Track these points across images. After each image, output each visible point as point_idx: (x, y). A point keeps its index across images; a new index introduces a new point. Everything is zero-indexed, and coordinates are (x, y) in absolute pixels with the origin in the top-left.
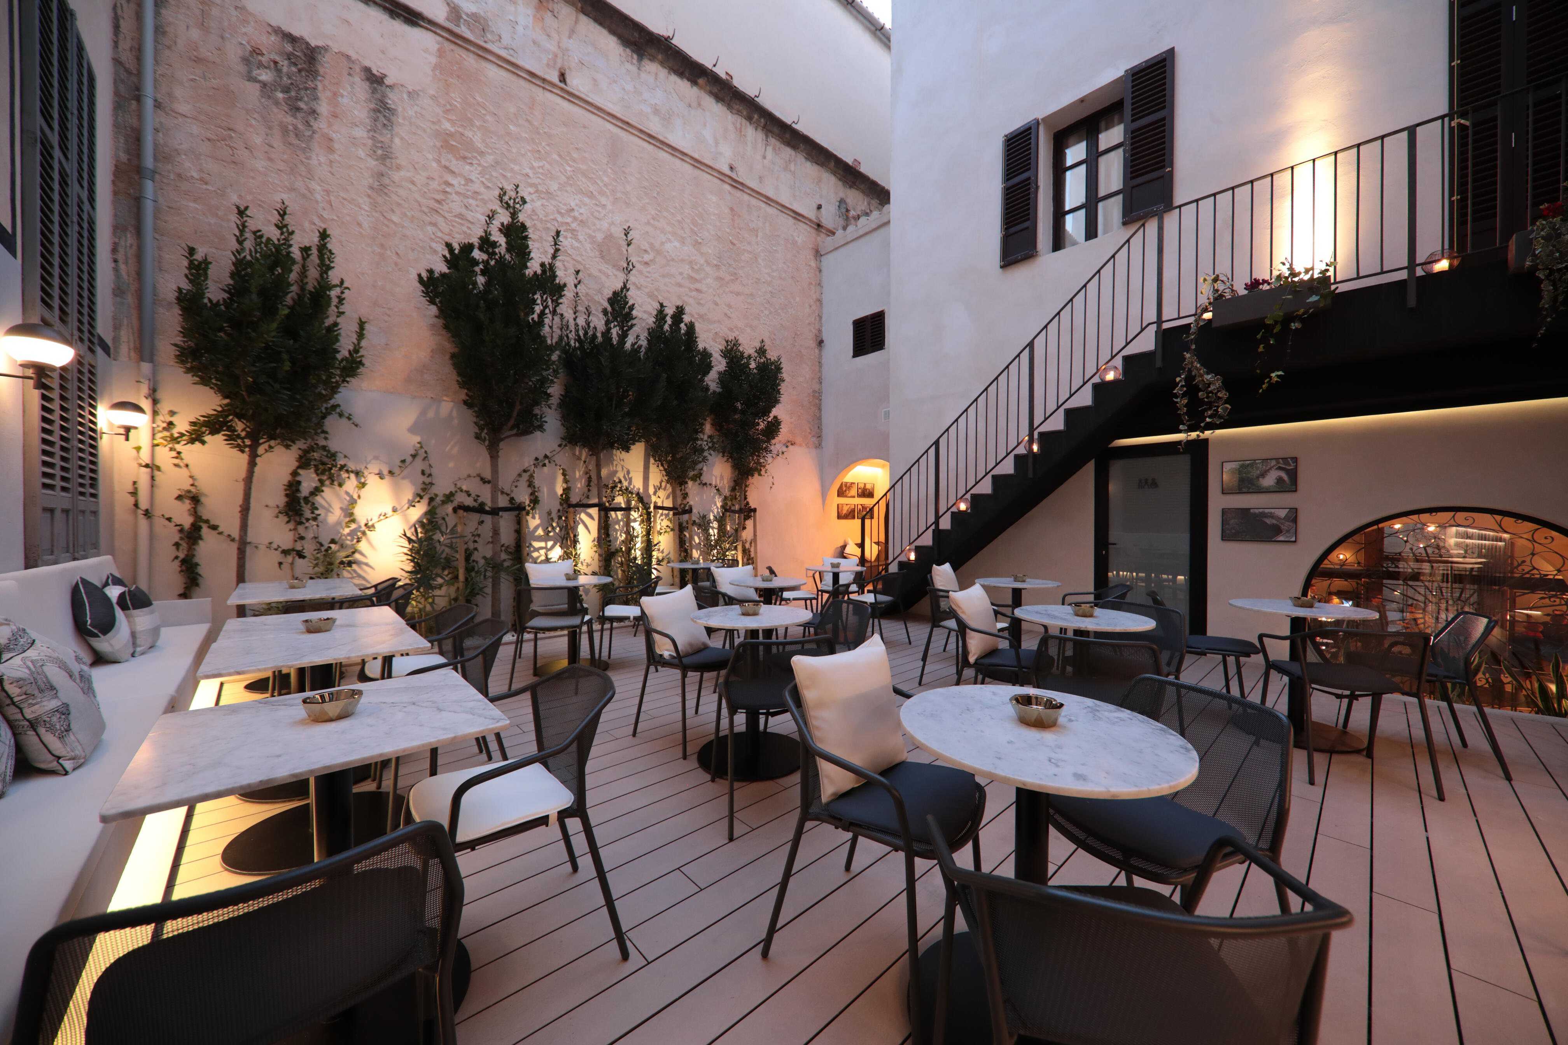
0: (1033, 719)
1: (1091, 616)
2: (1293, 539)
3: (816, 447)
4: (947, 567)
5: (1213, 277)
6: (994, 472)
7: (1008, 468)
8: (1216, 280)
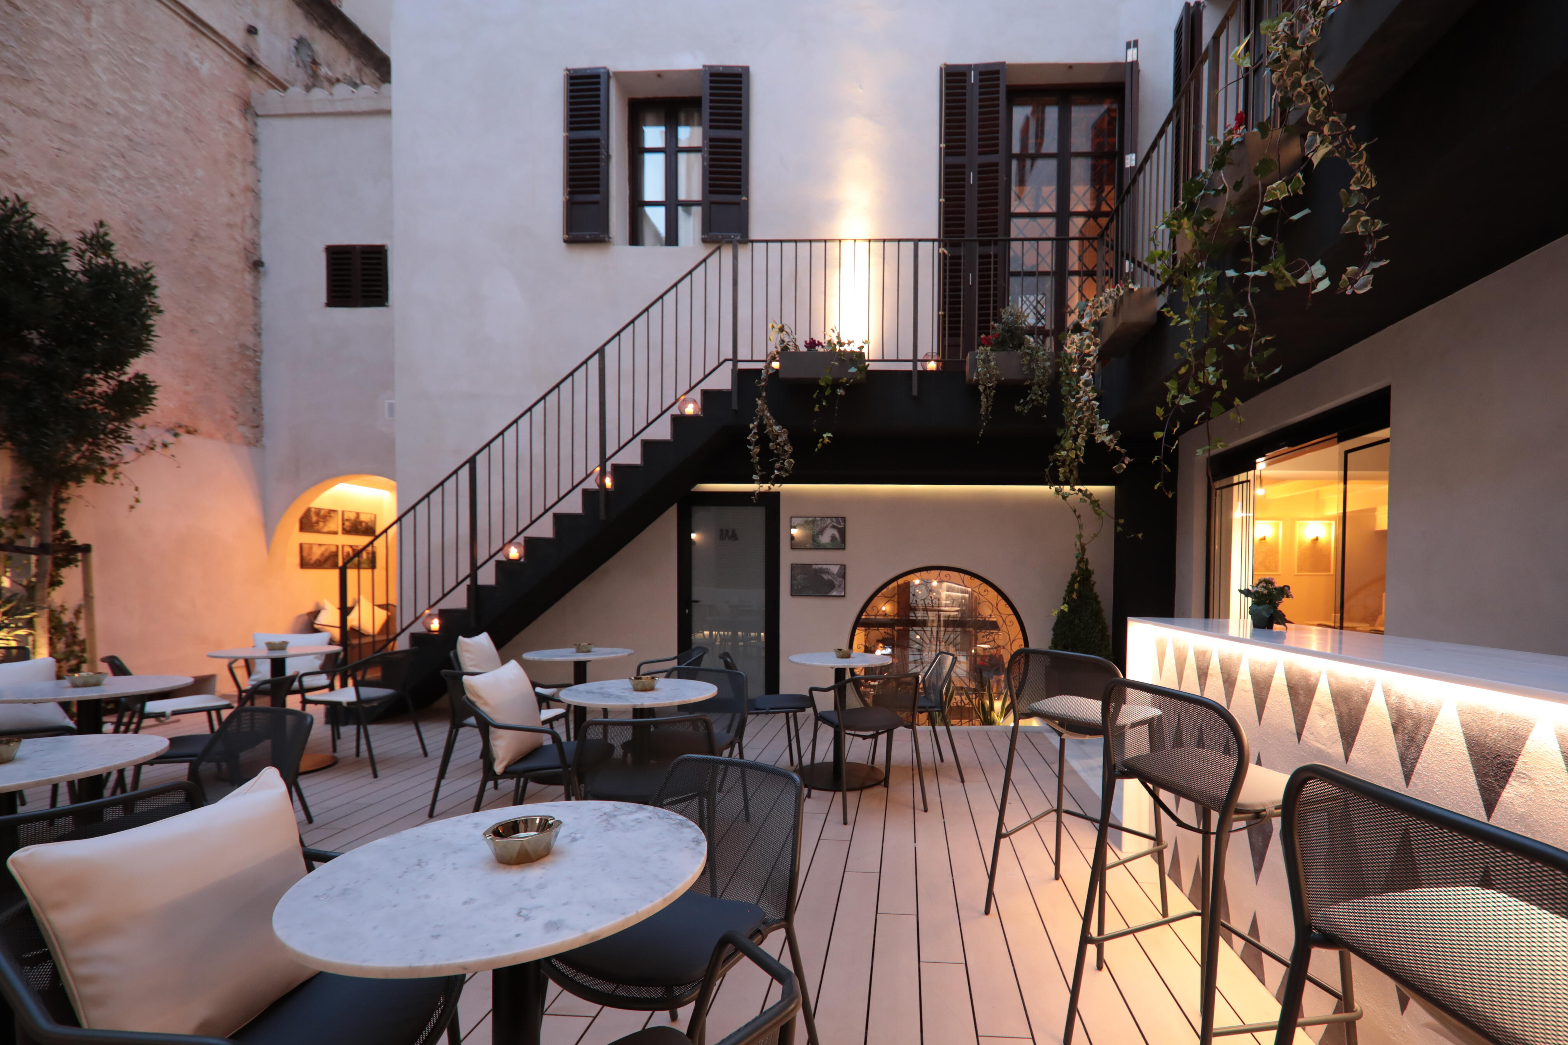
0: (515, 854)
1: (652, 689)
2: (843, 594)
3: (249, 444)
4: (484, 639)
5: (780, 325)
6: (556, 510)
7: (574, 505)
8: (782, 330)
